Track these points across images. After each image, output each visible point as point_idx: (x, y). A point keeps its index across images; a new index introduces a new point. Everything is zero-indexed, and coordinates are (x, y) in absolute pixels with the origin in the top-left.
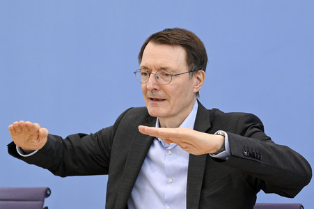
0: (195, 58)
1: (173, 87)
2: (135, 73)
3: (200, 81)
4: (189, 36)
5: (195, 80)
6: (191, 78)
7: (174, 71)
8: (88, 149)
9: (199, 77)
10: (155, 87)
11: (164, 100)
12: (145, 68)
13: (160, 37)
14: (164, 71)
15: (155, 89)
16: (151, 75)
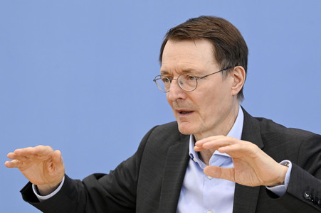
0: (227, 52)
1: (201, 93)
2: (155, 81)
3: (240, 80)
4: (218, 25)
5: (231, 79)
6: (225, 78)
7: (199, 73)
8: (105, 189)
9: (237, 74)
10: (180, 95)
11: (192, 112)
12: (165, 73)
13: (177, 32)
14: (188, 75)
15: (181, 99)
16: (173, 81)
